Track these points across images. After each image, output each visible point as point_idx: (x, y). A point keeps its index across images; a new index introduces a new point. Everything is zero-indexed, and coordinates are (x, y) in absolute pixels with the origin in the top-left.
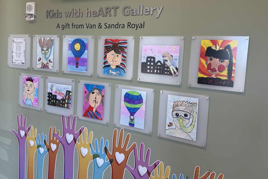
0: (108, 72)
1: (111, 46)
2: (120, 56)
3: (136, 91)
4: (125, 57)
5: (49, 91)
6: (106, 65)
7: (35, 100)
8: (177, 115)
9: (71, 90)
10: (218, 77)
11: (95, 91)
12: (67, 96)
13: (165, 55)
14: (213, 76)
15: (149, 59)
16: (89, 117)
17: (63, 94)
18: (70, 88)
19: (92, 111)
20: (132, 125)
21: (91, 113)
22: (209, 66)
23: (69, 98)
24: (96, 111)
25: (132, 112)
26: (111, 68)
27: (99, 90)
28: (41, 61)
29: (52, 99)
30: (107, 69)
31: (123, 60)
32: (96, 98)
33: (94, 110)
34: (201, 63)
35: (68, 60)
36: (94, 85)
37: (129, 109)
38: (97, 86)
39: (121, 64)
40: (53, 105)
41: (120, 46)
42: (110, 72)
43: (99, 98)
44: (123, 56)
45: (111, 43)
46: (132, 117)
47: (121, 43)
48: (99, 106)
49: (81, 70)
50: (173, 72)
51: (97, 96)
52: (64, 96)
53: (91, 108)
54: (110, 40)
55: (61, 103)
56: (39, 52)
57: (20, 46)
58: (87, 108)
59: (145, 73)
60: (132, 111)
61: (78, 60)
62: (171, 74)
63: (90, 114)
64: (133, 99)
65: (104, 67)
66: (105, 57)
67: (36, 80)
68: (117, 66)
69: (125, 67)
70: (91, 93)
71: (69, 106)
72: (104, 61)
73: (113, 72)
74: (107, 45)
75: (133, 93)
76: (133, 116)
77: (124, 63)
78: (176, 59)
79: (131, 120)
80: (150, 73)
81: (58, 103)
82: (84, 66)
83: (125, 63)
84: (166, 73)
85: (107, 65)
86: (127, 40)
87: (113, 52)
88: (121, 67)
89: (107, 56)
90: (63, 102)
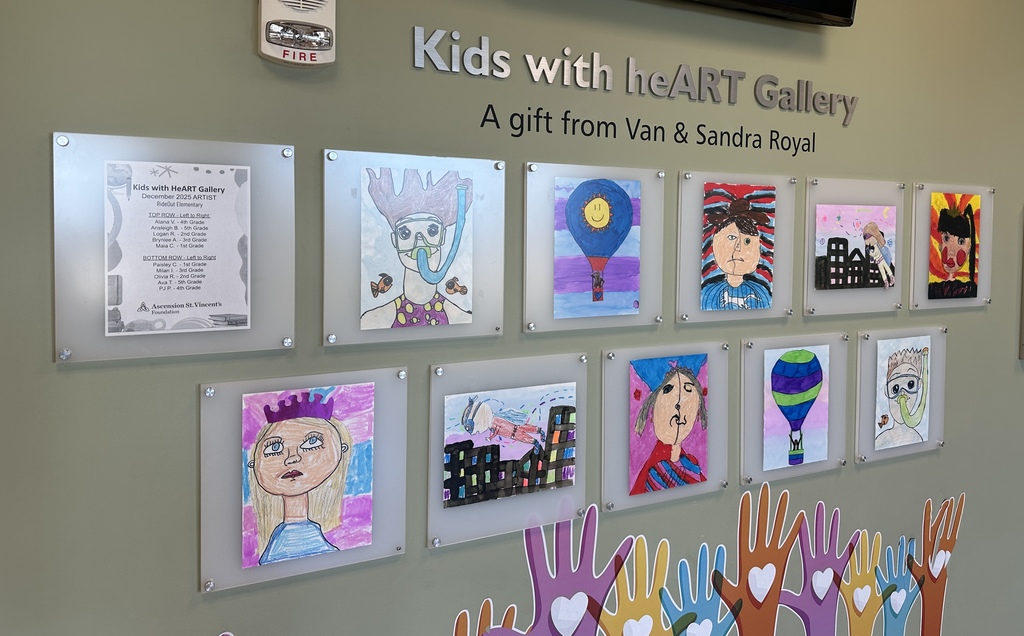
0: (718, 302)
1: (726, 206)
2: (755, 240)
3: (804, 348)
4: (770, 244)
5: (454, 433)
6: (712, 275)
7: (347, 517)
8: (896, 389)
9: (574, 399)
10: (958, 278)
11: (673, 381)
12: (557, 434)
13: (868, 231)
14: (951, 279)
15: (833, 247)
16: (654, 488)
17: (532, 429)
18: (567, 393)
19: (668, 460)
20: (796, 459)
21: (663, 469)
22: (945, 252)
23: (567, 439)
24: (682, 456)
25: (796, 417)
26: (729, 285)
27: (687, 372)
28: (394, 291)
29: (469, 472)
30: (714, 289)
31: (764, 255)
32: (678, 407)
33: (675, 456)
34: (932, 249)
35: (555, 273)
36: (671, 359)
37: (786, 411)
38: (681, 358)
39: (759, 266)
40: (481, 497)
41: (754, 209)
42: (726, 299)
43: (690, 403)
44: (764, 240)
45: (726, 196)
46: (796, 436)
47: (758, 197)
48: (694, 432)
49: (615, 308)
50: (885, 278)
51: (685, 397)
52: (538, 437)
53: (663, 450)
54: (724, 186)
55: (524, 475)
56: (372, 243)
57: (193, 211)
58: (646, 457)
59: (825, 288)
60: (794, 416)
61: (602, 268)
62: (881, 284)
63: (659, 474)
64: (798, 375)
65: (703, 286)
66: (707, 249)
67: (356, 400)
68: (748, 277)
69: (772, 276)
70: (662, 391)
71: (569, 471)
72: (704, 263)
73: (735, 300)
74: (713, 206)
75: (796, 357)
76: (800, 429)
77: (767, 264)
78: (890, 243)
79: (796, 443)
80: (837, 286)
81: (509, 479)
82: (628, 290)
83: (771, 262)
84: (871, 281)
85: (716, 274)
86: (773, 189)
87: (732, 228)
88: (760, 277)
89: (713, 245)
90: (534, 466)
